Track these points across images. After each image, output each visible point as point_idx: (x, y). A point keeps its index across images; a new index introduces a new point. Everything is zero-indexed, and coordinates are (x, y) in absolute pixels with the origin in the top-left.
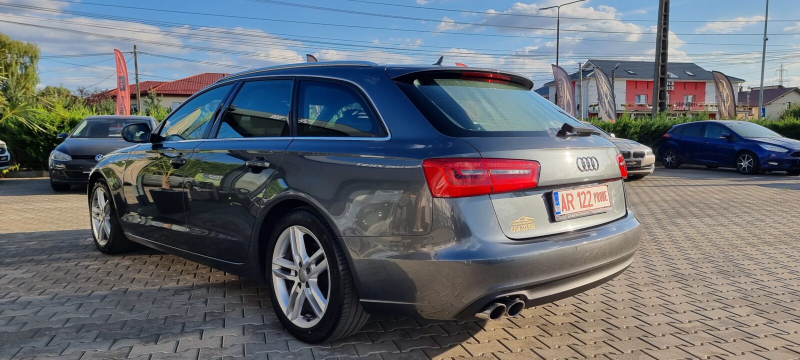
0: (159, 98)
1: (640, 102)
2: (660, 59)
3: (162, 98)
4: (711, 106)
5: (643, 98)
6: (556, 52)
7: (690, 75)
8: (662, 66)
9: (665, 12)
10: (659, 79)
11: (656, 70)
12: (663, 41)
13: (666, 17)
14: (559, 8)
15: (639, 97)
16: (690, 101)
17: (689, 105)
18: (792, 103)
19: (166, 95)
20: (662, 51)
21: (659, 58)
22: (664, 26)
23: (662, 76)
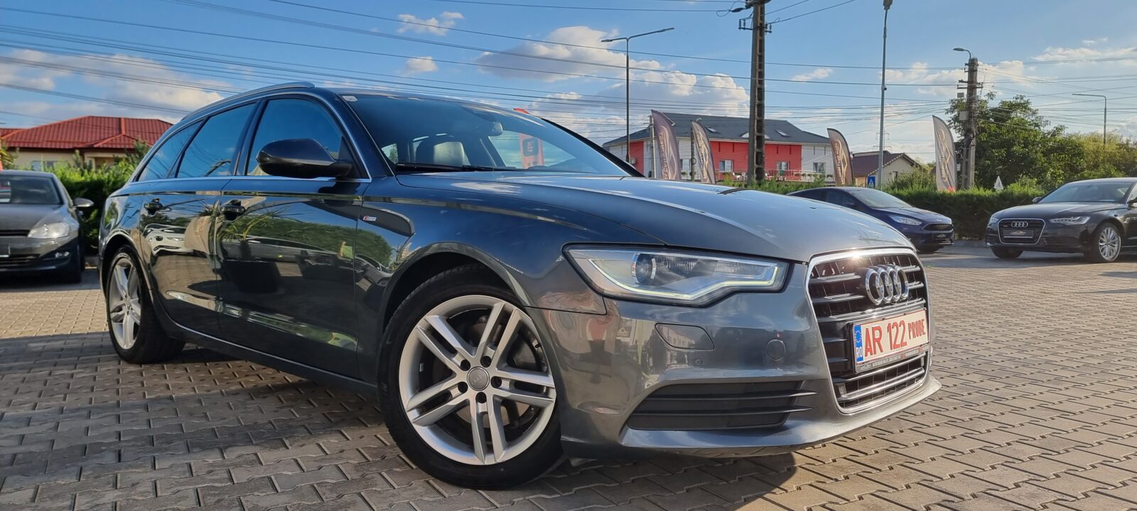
0: (13, 154)
1: (724, 169)
2: (756, 111)
3: (17, 154)
4: (809, 175)
5: (728, 164)
6: (626, 97)
7: (783, 136)
8: (758, 121)
9: (760, 52)
10: (755, 137)
11: (751, 126)
12: (759, 89)
13: (761, 58)
14: (628, 40)
15: (724, 162)
16: (783, 168)
17: (784, 174)
18: (900, 172)
19: (23, 150)
20: (757, 101)
21: (754, 109)
22: (759, 70)
23: (759, 134)
